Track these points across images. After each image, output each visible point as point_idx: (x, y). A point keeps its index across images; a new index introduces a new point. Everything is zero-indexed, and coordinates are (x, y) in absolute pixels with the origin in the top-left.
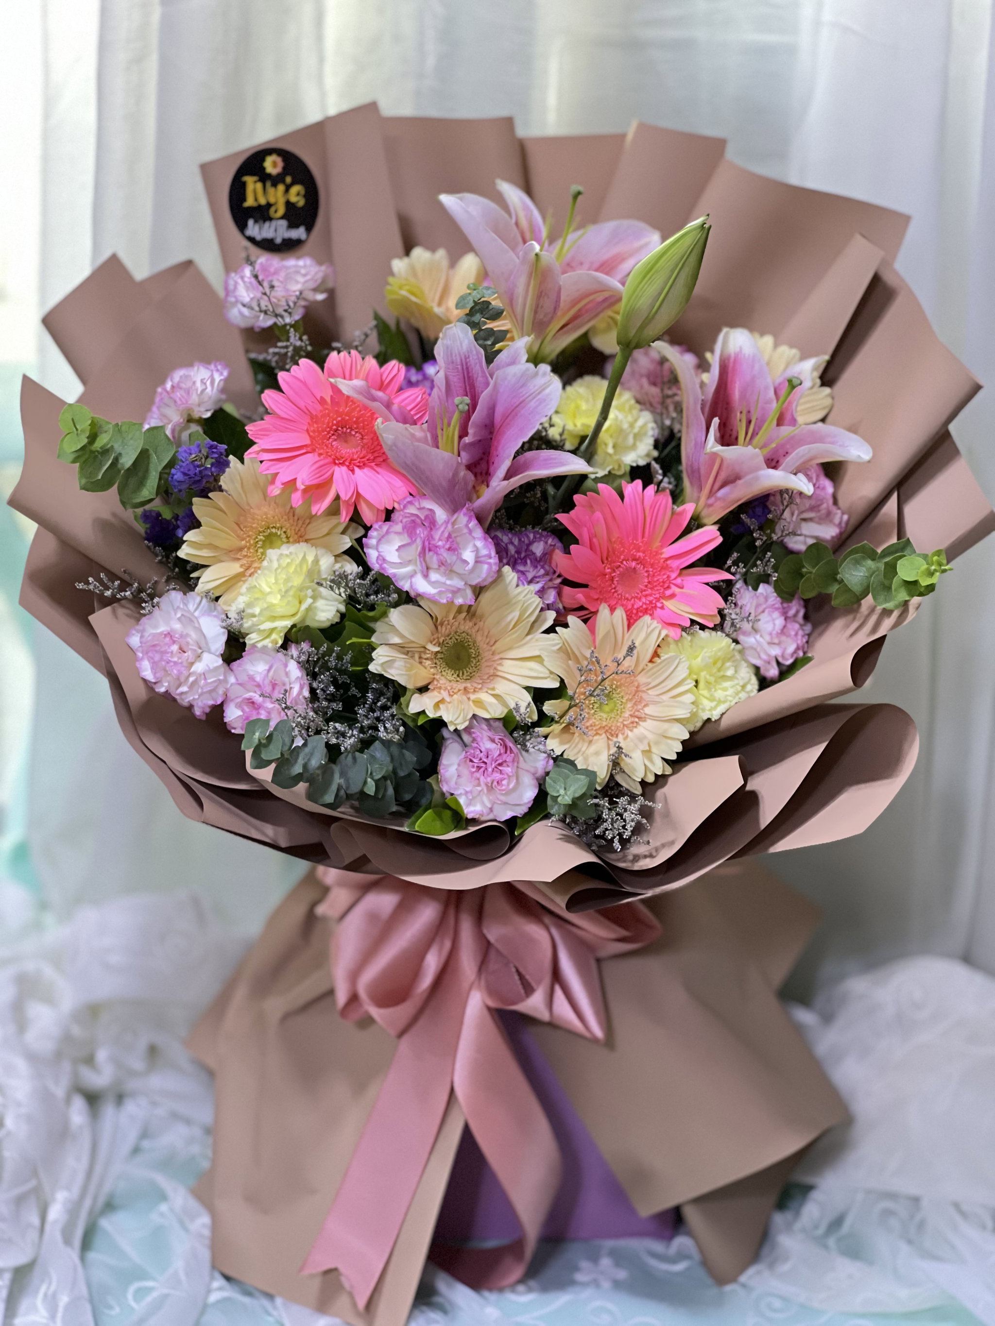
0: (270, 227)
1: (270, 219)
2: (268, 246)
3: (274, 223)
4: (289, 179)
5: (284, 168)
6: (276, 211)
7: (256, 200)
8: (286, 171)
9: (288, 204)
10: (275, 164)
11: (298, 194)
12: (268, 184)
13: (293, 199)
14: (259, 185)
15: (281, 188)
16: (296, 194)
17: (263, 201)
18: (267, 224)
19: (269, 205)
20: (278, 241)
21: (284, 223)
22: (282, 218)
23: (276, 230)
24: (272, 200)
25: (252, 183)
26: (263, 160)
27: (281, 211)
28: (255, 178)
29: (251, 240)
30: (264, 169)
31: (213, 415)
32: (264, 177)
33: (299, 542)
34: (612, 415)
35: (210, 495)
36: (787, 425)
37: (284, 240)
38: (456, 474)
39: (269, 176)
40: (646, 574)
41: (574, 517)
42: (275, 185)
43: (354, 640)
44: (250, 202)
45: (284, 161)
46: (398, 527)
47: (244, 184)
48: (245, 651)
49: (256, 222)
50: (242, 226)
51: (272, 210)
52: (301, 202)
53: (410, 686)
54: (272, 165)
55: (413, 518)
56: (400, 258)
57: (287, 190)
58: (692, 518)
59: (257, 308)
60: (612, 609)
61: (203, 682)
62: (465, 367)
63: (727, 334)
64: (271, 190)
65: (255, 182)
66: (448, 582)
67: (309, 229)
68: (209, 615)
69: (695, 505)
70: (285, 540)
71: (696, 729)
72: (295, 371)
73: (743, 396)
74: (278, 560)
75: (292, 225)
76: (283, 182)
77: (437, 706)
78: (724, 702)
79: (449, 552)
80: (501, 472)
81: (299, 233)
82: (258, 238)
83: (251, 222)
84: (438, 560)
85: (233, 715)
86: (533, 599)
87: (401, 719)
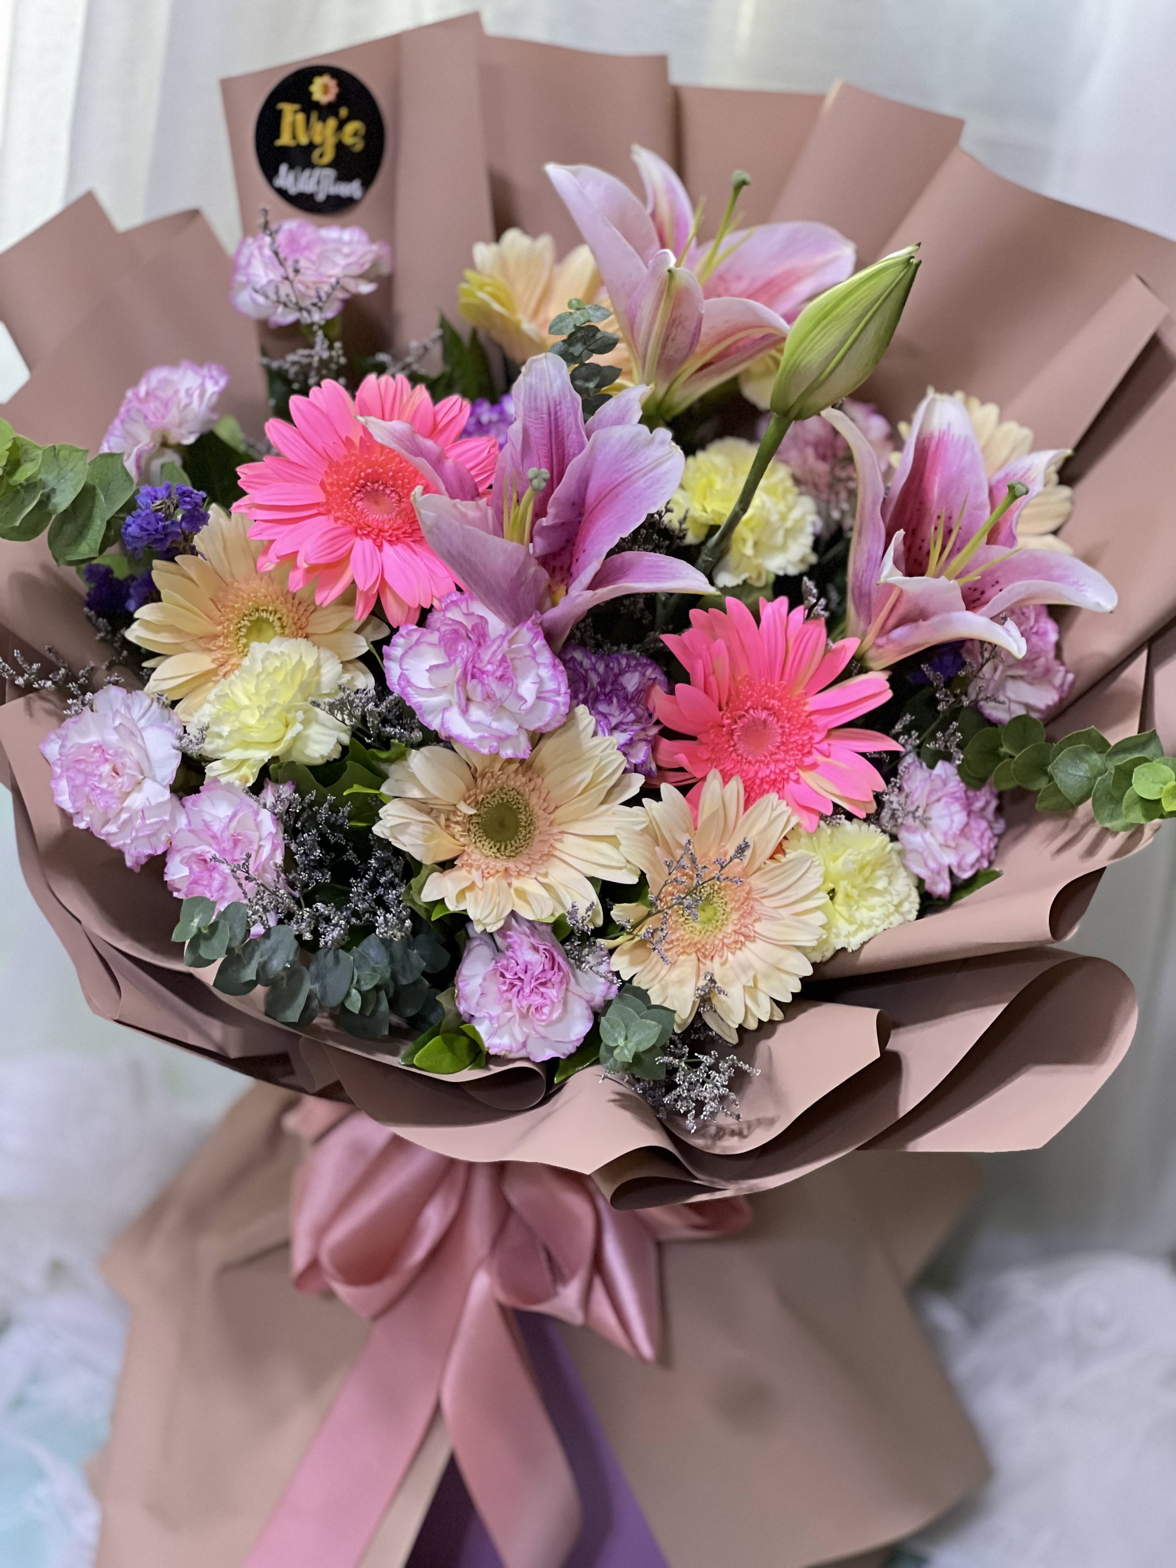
0: (310, 177)
1: (311, 166)
2: (304, 203)
3: (317, 172)
4: (344, 112)
5: (339, 96)
6: (321, 156)
7: (294, 137)
8: (341, 99)
9: (340, 147)
10: (326, 90)
11: (355, 134)
12: (314, 116)
13: (348, 139)
14: (301, 117)
15: (332, 123)
16: (353, 133)
17: (304, 140)
18: (307, 173)
19: (311, 146)
20: (321, 197)
21: (331, 173)
22: (330, 165)
23: (318, 182)
24: (317, 140)
25: (290, 113)
26: (310, 82)
27: (329, 156)
28: (296, 107)
29: (282, 193)
30: (310, 94)
31: (198, 441)
32: (309, 106)
33: (296, 637)
34: (756, 501)
35: (177, 558)
36: (1000, 544)
37: (329, 197)
38: (523, 568)
39: (316, 105)
40: (780, 731)
41: (687, 642)
42: (323, 118)
43: (357, 788)
44: (285, 139)
45: (340, 85)
46: (434, 637)
47: (278, 115)
48: (203, 785)
49: (291, 167)
50: (270, 172)
51: (316, 154)
52: (359, 146)
53: (427, 861)
54: (322, 90)
55: (456, 627)
56: (487, 242)
57: (341, 125)
58: (853, 658)
59: (273, 297)
60: (726, 778)
61: (139, 821)
62: (552, 418)
63: (933, 401)
64: (317, 126)
65: (296, 112)
66: (495, 725)
67: (367, 183)
68: (160, 727)
69: (859, 641)
70: (278, 630)
71: (825, 960)
72: (315, 395)
73: (944, 493)
74: (263, 661)
75: (343, 177)
76: (336, 114)
77: (461, 895)
78: (869, 926)
79: (501, 683)
80: (586, 576)
81: (352, 189)
82: (293, 191)
83: (283, 168)
84: (482, 691)
85: (176, 872)
86: (613, 757)
87: (410, 908)
